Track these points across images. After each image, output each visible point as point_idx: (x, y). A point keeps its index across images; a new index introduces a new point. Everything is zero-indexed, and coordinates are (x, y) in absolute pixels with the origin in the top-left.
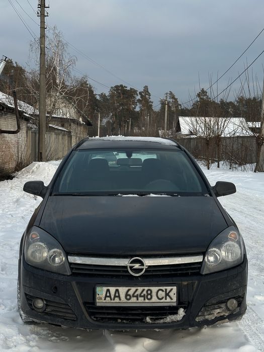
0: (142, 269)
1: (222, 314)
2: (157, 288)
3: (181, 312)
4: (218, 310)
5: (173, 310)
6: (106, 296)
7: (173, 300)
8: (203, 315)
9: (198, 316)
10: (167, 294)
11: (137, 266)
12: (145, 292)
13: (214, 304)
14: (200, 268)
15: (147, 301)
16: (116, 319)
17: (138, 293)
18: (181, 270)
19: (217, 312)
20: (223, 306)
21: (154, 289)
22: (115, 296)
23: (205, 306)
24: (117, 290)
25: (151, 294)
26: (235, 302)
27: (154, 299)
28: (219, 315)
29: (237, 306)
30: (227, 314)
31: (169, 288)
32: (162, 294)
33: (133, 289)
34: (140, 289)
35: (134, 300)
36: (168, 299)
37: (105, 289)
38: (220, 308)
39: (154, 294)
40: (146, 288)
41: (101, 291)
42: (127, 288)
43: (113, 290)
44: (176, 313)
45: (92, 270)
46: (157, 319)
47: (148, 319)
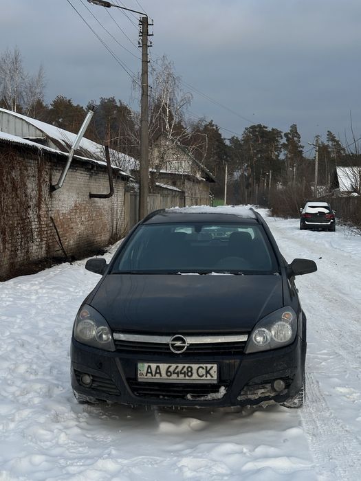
0: (184, 347)
1: (267, 395)
2: (197, 366)
3: (223, 390)
4: (263, 391)
5: (214, 388)
6: (148, 372)
7: (213, 377)
8: (246, 394)
9: (239, 394)
10: (208, 372)
11: (178, 344)
12: (185, 369)
13: (258, 384)
14: (243, 348)
15: (187, 378)
16: (158, 396)
17: (179, 369)
18: (224, 348)
19: (260, 392)
20: (268, 386)
21: (195, 367)
22: (156, 373)
23: (247, 385)
24: (158, 367)
25: (191, 371)
26: (282, 383)
27: (195, 376)
28: (263, 396)
29: (284, 387)
30: (272, 395)
31: (209, 366)
32: (202, 372)
33: (174, 366)
34: (181, 366)
35: (174, 376)
36: (209, 377)
37: (146, 365)
38: (264, 388)
39: (194, 371)
40: (187, 365)
41: (143, 367)
42: (168, 365)
43: (154, 366)
44: (218, 391)
45: (135, 347)
46: (199, 396)
47: (189, 396)
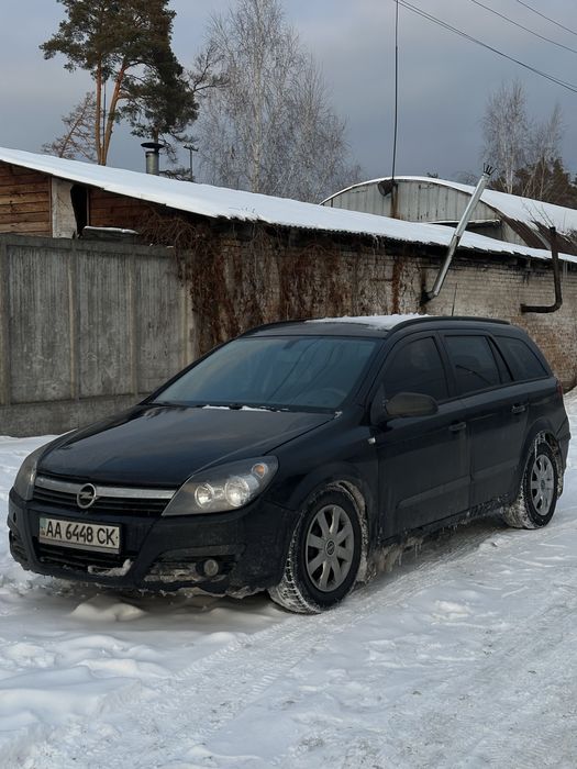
0: (90, 500)
1: (188, 579)
2: (98, 527)
3: (127, 565)
4: (182, 572)
5: (115, 561)
6: (49, 531)
7: (114, 545)
8: (157, 574)
9: (148, 573)
10: (109, 537)
11: (86, 495)
12: (85, 531)
13: (179, 562)
15: (87, 543)
16: (61, 564)
17: (79, 530)
18: (134, 506)
19: (177, 574)
20: (192, 567)
21: (95, 528)
22: (56, 532)
23: (159, 560)
24: (58, 524)
25: (91, 534)
26: (215, 564)
27: (95, 542)
28: (183, 579)
29: (217, 571)
30: (196, 580)
31: (111, 528)
32: (103, 536)
33: (74, 524)
34: (81, 525)
35: (74, 539)
36: (110, 545)
37: (48, 520)
38: (185, 568)
39: (95, 534)
40: (87, 525)
41: (45, 523)
42: (68, 523)
43: (54, 522)
44: (121, 566)
46: (100, 570)
47: (90, 569)
